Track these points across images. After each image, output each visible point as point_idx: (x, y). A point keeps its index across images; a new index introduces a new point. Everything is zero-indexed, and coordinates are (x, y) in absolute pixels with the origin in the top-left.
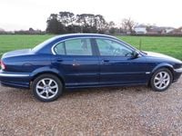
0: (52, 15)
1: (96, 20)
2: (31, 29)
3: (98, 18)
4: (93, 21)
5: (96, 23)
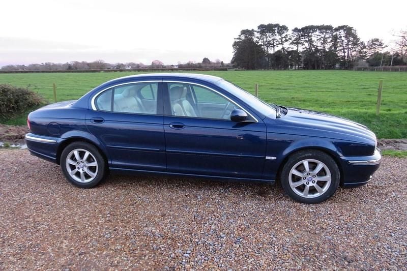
0: (244, 32)
1: (335, 38)
2: (206, 60)
3: (342, 33)
4: (329, 40)
5: (335, 45)
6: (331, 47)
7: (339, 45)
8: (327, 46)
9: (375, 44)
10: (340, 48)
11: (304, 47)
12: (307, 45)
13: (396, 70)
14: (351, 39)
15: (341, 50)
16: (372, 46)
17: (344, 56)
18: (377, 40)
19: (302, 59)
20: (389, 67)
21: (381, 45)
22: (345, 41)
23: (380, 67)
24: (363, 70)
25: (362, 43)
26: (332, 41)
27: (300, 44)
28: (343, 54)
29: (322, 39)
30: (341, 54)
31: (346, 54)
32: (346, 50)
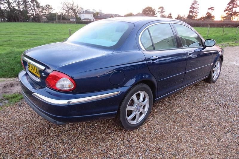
1: (25, 2)
4: (22, 3)
5: (26, 6)
6: (23, 8)
7: (28, 7)
8: (22, 7)
9: (48, 8)
10: (30, 9)
11: (5, 6)
12: (6, 5)
13: (65, 23)
14: (35, 3)
15: (30, 10)
16: (47, 9)
17: (33, 14)
18: (49, 6)
19: (5, 14)
20: (61, 21)
21: (51, 8)
22: (32, 5)
23: (56, 21)
24: (48, 23)
25: (42, 6)
26: (23, 4)
27: (1, 4)
28: (32, 13)
29: (17, 2)
30: (31, 12)
31: (34, 12)
32: (34, 11)
